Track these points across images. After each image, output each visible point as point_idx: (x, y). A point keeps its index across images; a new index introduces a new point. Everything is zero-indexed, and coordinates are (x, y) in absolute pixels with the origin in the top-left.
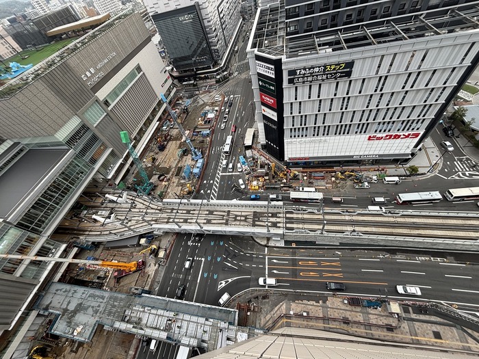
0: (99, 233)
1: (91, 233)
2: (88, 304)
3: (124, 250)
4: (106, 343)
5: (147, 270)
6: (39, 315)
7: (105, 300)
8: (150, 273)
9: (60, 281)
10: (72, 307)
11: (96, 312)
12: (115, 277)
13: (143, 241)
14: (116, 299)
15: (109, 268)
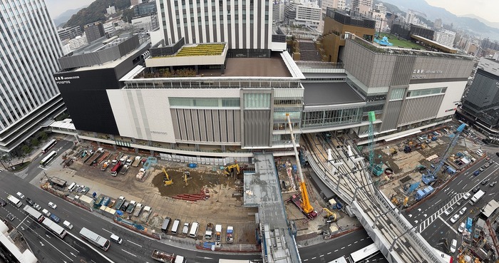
0: (317, 161)
1: (314, 156)
2: (268, 189)
3: (314, 190)
4: (243, 218)
5: (310, 223)
6: (250, 158)
7: (275, 202)
8: (309, 229)
9: (275, 158)
10: (262, 178)
11: (265, 200)
12: (292, 198)
13: (333, 202)
14: (280, 212)
15: (295, 187)
